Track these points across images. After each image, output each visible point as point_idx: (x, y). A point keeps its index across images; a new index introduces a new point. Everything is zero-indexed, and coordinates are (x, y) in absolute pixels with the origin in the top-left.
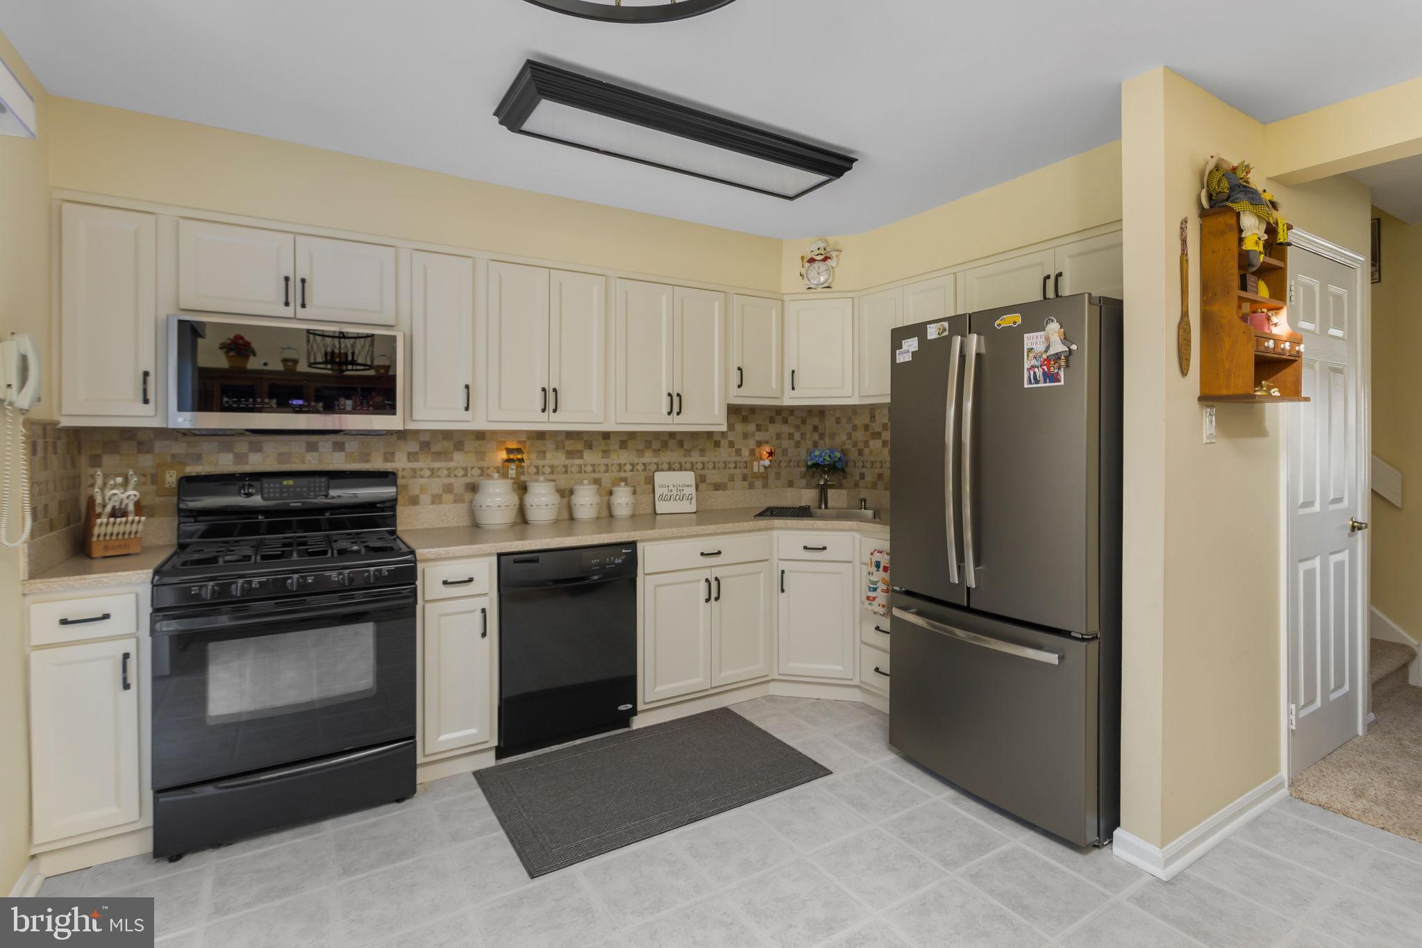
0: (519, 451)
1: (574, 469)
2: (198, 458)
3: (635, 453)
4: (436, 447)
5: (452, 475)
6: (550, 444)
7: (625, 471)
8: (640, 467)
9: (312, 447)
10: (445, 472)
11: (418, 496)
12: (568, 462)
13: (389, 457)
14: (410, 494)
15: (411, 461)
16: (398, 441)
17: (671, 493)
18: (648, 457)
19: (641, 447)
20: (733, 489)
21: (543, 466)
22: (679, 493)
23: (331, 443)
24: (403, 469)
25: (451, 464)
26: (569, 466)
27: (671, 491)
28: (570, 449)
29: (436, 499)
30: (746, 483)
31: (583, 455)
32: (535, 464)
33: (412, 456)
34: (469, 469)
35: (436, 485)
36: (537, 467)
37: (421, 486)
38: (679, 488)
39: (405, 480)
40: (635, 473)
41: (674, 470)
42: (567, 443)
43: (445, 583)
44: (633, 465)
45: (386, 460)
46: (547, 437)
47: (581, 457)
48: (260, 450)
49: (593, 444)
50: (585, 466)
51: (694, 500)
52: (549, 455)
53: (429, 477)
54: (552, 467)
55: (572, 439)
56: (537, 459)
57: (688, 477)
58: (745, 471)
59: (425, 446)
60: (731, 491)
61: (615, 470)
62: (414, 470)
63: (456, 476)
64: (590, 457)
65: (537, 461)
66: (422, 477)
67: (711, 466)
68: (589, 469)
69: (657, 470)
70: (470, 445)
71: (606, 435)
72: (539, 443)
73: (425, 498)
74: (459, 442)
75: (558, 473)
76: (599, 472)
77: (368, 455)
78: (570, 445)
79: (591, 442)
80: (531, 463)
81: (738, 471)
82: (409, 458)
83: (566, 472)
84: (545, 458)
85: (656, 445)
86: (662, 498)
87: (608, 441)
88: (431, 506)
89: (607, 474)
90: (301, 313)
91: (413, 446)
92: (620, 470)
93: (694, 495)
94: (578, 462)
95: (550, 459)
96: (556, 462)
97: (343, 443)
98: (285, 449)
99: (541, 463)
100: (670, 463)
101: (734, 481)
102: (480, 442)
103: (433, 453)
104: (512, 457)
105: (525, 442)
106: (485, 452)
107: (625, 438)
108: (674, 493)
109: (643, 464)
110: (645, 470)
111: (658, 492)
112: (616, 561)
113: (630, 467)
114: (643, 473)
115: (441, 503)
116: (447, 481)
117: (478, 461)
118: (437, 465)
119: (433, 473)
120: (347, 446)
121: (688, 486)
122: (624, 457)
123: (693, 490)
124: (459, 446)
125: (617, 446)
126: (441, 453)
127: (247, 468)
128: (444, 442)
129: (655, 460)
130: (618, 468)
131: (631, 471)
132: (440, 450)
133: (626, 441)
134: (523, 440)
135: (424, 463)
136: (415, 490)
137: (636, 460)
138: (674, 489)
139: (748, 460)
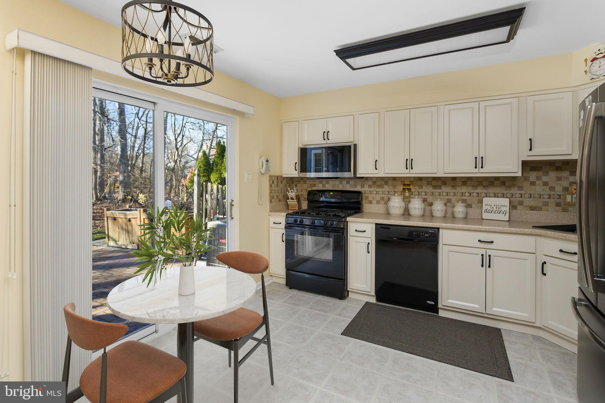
0: (409, 185)
1: (437, 194)
2: (315, 185)
3: (471, 187)
4: (378, 183)
5: (384, 194)
6: (424, 182)
7: (465, 196)
8: (475, 195)
9: (341, 183)
10: (381, 193)
11: (372, 201)
12: (433, 191)
13: (363, 186)
14: (369, 200)
15: (370, 188)
16: (366, 181)
17: (493, 209)
18: (480, 190)
19: (476, 184)
20: (547, 210)
21: (421, 192)
22: (498, 210)
23: (346, 181)
24: (367, 191)
25: (383, 190)
26: (434, 192)
27: (493, 208)
28: (434, 185)
29: (378, 202)
30: (560, 208)
31: (441, 188)
32: (417, 191)
33: (370, 186)
34: (390, 192)
35: (378, 197)
36: (419, 192)
37: (373, 197)
38: (498, 207)
39: (368, 195)
40: (471, 197)
41: (498, 197)
42: (433, 182)
43: (356, 231)
44: (470, 193)
45: (362, 187)
46: (423, 179)
47: (441, 189)
48: (328, 183)
49: (447, 182)
50: (442, 193)
51: (507, 214)
52: (424, 188)
53: (376, 194)
54: (426, 192)
55: (436, 180)
56: (419, 189)
57: (505, 202)
58: (558, 200)
59: (374, 183)
60: (546, 212)
61: (459, 195)
62: (371, 191)
63: (385, 194)
64: (444, 189)
65: (418, 190)
66: (373, 194)
67: (527, 196)
68: (445, 194)
69: (486, 196)
70: (390, 183)
71: (454, 179)
72: (419, 182)
73: (374, 202)
74: (386, 181)
75: (428, 195)
76: (450, 196)
77: (356, 185)
78: (434, 183)
79: (446, 181)
80: (416, 190)
81: (551, 200)
82: (369, 187)
83: (433, 195)
84: (422, 189)
85: (485, 183)
86: (486, 211)
87: (455, 181)
88: (376, 205)
89: (454, 197)
90: (329, 142)
91: (370, 183)
92: (462, 195)
93: (508, 211)
94: (439, 191)
95: (425, 189)
96: (427, 190)
97: (349, 181)
98: (334, 183)
99: (420, 190)
100: (495, 193)
101: (548, 206)
102: (394, 181)
103: (377, 185)
104: (405, 187)
105: (413, 181)
106: (396, 185)
107: (466, 180)
108: (495, 209)
109: (477, 193)
110: (478, 196)
111: (484, 208)
112: (426, 235)
113: (469, 194)
114: (477, 198)
115: (380, 204)
116: (382, 196)
117: (394, 189)
118: (378, 190)
119: (377, 193)
120: (350, 182)
121: (504, 206)
122: (464, 189)
123: (507, 209)
124: (386, 183)
125: (460, 184)
126: (380, 185)
127: (325, 189)
128: (381, 181)
129: (485, 191)
130: (461, 194)
131: (469, 196)
132: (380, 184)
133: (466, 181)
134: (412, 180)
135: (374, 189)
136: (371, 198)
137: (472, 191)
138: (495, 207)
139: (561, 193)
